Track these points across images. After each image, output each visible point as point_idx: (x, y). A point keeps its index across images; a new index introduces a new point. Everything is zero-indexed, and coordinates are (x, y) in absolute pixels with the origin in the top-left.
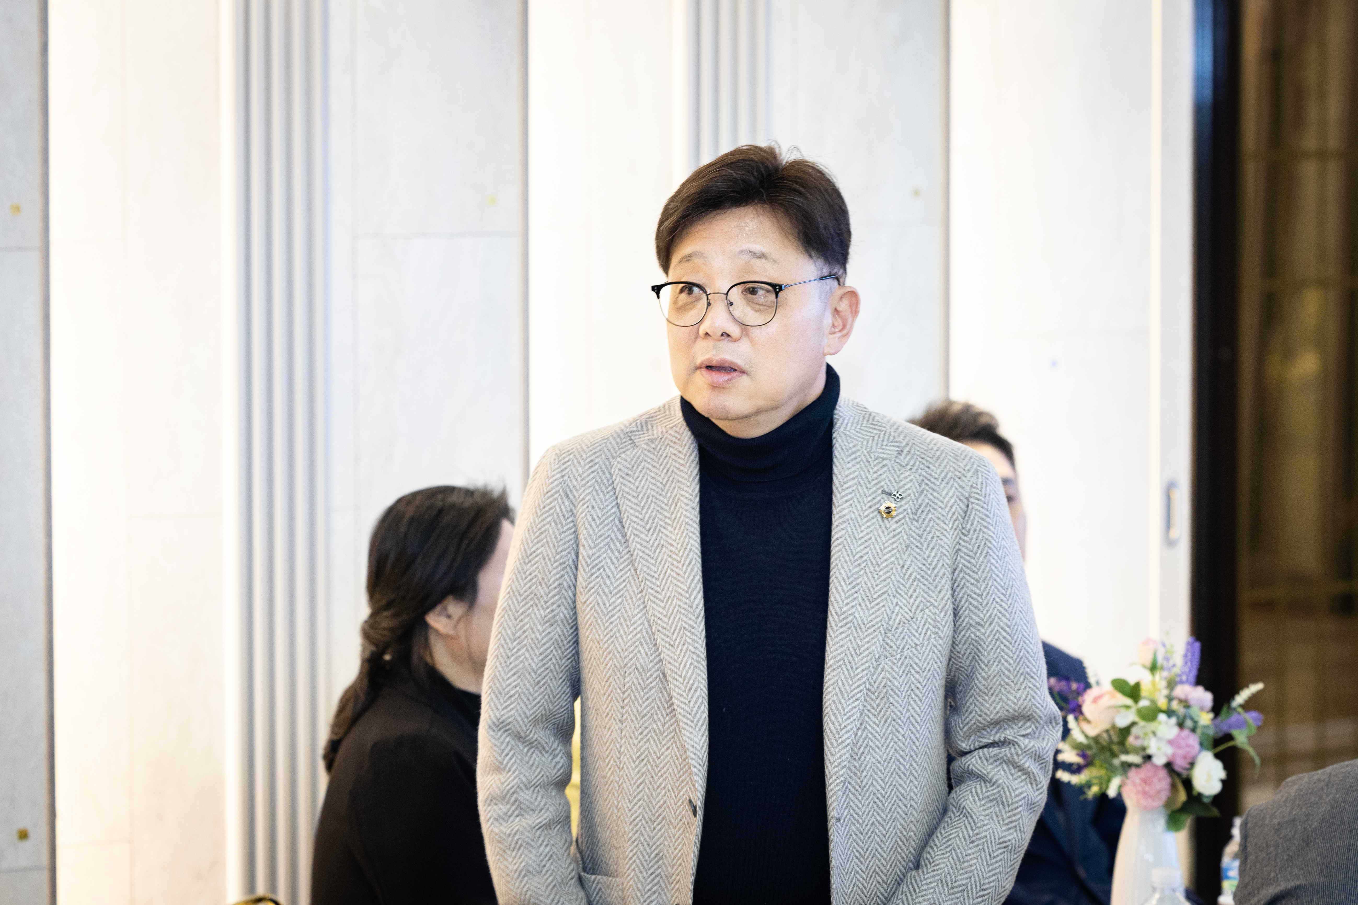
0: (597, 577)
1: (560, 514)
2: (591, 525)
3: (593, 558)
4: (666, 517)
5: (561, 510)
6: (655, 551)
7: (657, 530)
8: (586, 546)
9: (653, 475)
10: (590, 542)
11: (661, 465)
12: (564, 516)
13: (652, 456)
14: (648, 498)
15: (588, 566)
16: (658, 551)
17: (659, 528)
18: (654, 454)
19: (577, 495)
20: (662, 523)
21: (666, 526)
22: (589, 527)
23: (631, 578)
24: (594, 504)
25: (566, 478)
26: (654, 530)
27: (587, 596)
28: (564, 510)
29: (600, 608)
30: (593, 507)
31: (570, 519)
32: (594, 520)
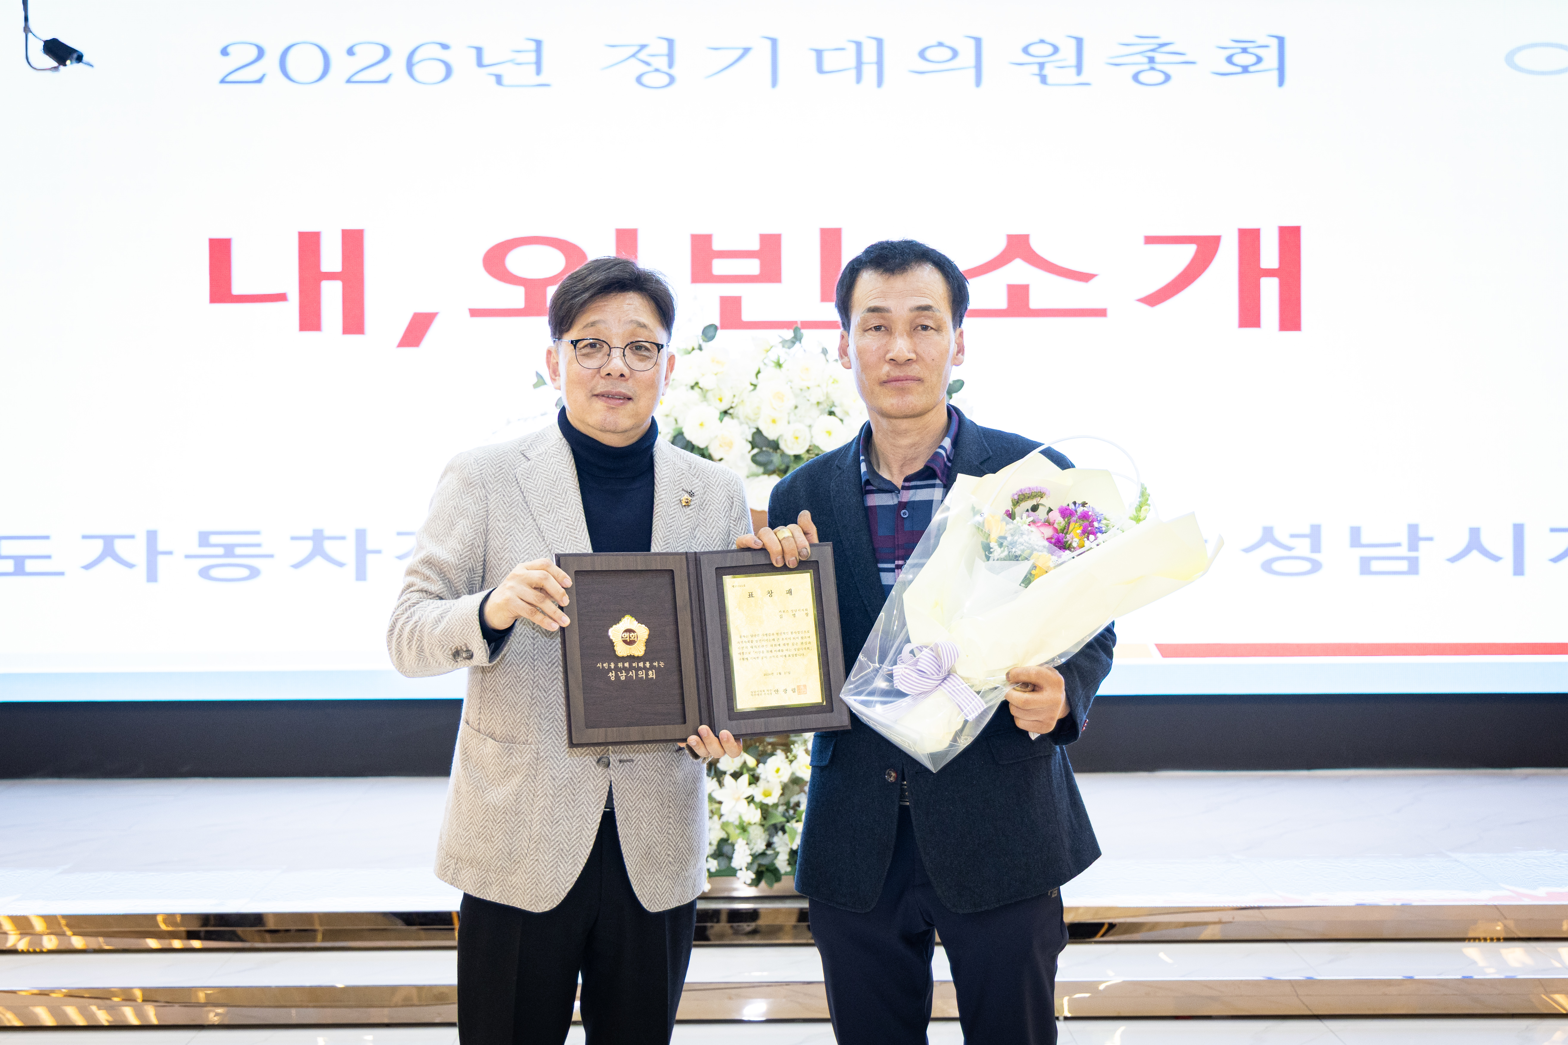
0: (510, 541)
1: (479, 498)
2: (503, 507)
3: (506, 528)
4: (559, 502)
5: (480, 496)
6: (555, 525)
7: (555, 511)
8: (501, 520)
9: (545, 476)
10: (503, 517)
11: (550, 469)
12: (481, 499)
13: (542, 464)
14: (545, 491)
15: (503, 534)
16: (558, 524)
17: (555, 509)
18: (543, 463)
19: (491, 487)
20: (558, 506)
21: (561, 508)
22: (502, 508)
23: (533, 541)
24: (504, 493)
25: (483, 475)
26: (553, 511)
27: (503, 554)
28: (481, 495)
29: (513, 561)
30: (504, 496)
31: (485, 502)
32: (505, 504)
